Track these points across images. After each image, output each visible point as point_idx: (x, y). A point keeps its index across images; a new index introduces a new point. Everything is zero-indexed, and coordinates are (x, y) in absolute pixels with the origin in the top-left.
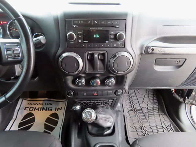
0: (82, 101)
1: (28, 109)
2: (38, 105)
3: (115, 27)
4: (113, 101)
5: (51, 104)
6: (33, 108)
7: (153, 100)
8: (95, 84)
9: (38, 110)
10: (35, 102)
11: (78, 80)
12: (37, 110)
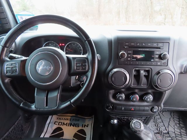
0: (116, 116)
1: (57, 123)
2: (66, 120)
3: (160, 48)
4: (145, 119)
5: (78, 120)
6: (62, 123)
7: (179, 124)
8: (134, 100)
9: (67, 126)
10: (64, 118)
11: (119, 95)
12: (65, 125)
